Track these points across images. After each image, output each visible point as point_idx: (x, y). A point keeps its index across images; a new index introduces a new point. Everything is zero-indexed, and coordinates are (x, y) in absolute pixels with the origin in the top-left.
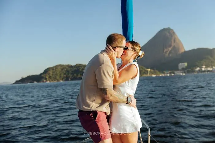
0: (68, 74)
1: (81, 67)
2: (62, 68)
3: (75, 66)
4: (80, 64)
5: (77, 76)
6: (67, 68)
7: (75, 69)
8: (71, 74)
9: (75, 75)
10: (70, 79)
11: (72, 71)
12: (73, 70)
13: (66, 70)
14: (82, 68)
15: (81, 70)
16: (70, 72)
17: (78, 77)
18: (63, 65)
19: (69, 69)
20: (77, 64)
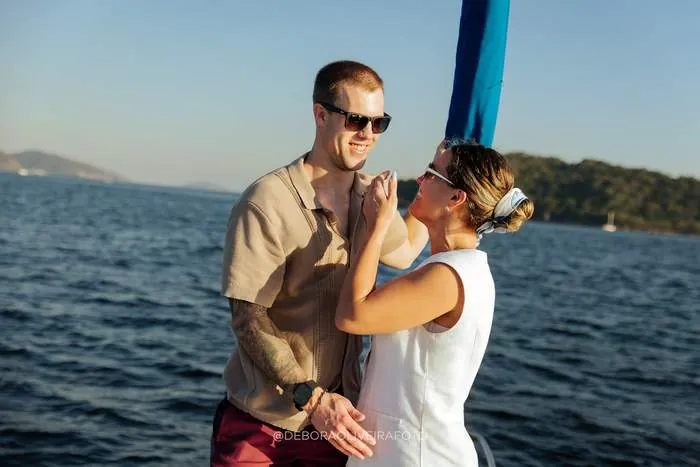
0: (544, 195)
1: (603, 173)
2: (524, 167)
3: (575, 168)
4: (599, 163)
5: (579, 206)
6: (545, 170)
7: (575, 176)
8: (557, 195)
9: (572, 202)
10: (547, 216)
11: (562, 187)
12: (565, 181)
13: (537, 175)
14: (606, 178)
15: (597, 184)
16: (555, 187)
17: (582, 212)
18: (531, 158)
19: (550, 175)
20: (585, 162)
